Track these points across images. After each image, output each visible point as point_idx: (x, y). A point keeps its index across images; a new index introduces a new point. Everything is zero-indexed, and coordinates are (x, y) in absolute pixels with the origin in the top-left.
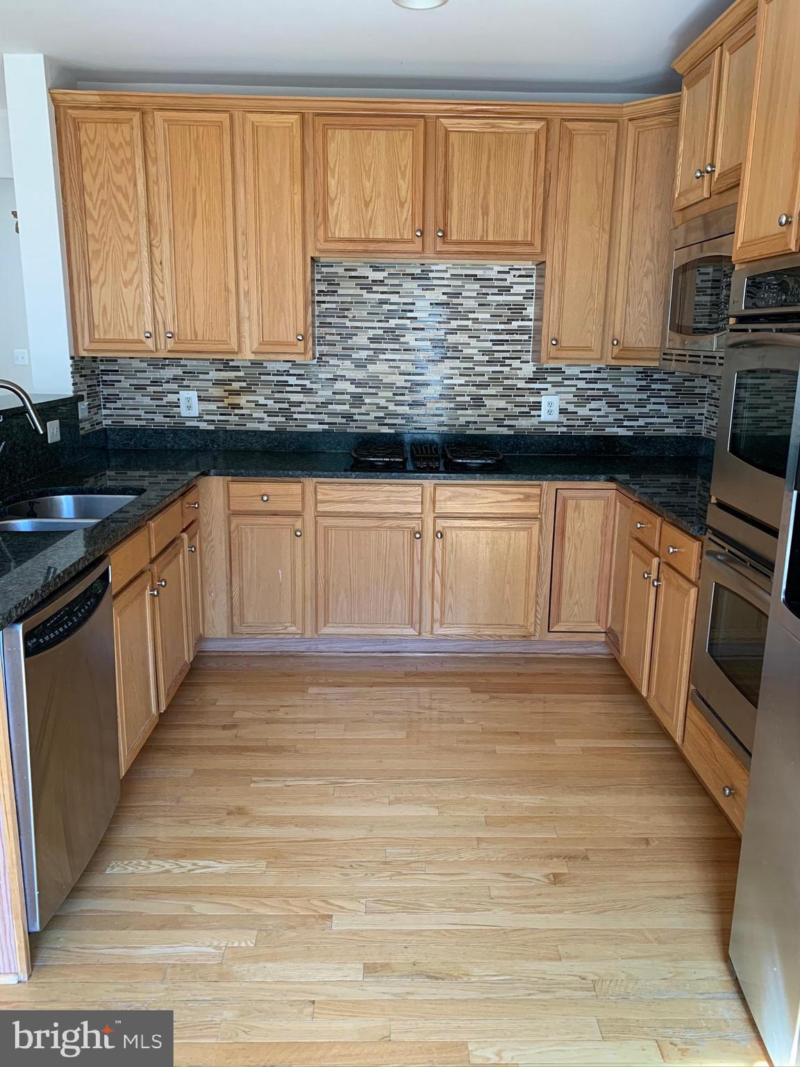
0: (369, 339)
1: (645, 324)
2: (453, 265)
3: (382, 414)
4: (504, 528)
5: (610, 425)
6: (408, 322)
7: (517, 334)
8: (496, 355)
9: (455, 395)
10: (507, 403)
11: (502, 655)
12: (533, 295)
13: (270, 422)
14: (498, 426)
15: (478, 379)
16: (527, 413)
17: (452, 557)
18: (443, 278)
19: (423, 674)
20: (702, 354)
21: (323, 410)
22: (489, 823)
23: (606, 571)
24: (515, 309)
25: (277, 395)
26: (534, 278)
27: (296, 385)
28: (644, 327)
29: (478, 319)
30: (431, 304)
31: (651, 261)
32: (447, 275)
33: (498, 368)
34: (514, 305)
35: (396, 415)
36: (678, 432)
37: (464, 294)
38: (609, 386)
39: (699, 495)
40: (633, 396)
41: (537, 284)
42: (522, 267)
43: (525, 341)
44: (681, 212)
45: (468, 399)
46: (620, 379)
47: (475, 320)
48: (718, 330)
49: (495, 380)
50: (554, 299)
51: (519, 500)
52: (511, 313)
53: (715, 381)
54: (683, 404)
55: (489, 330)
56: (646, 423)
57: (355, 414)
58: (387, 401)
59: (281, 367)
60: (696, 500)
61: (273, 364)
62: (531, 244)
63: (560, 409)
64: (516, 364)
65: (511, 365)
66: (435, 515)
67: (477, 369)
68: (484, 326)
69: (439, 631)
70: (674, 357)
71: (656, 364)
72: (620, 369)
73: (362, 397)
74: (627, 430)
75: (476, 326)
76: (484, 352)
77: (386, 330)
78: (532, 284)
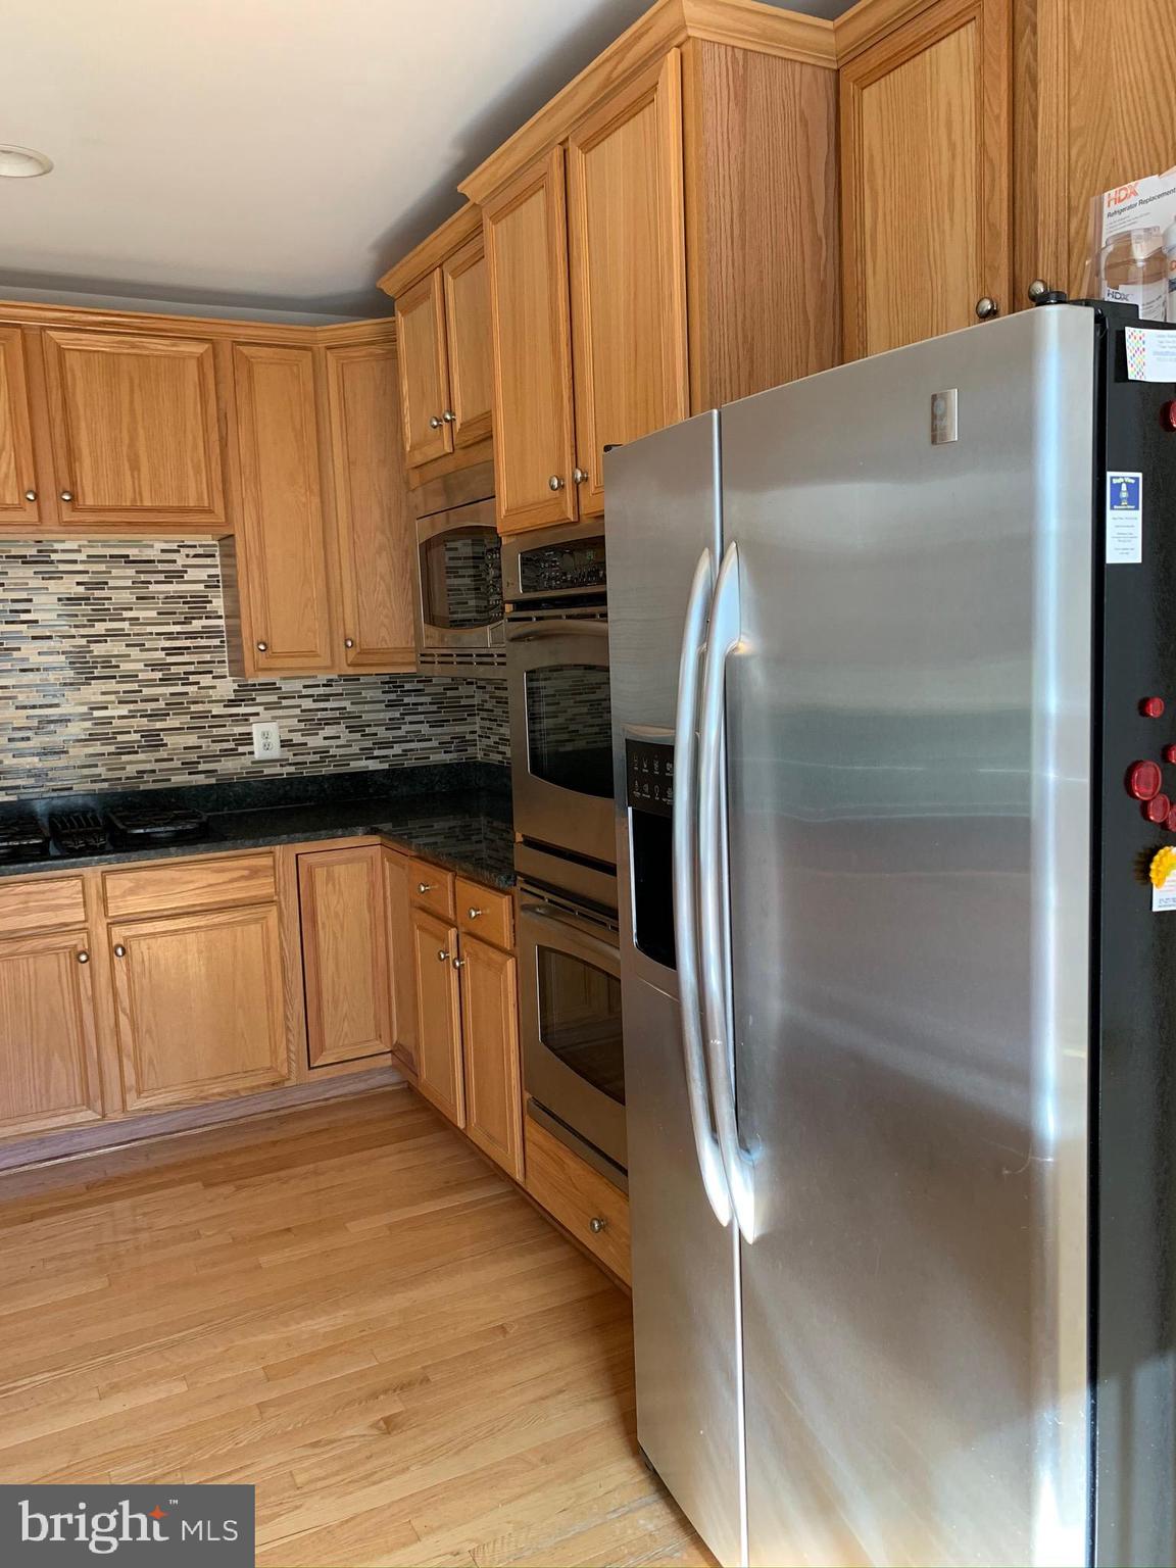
1: (386, 616)
2: (89, 541)
4: (224, 924)
5: (354, 757)
6: (23, 627)
7: (202, 638)
8: (174, 669)
9: (114, 733)
10: (199, 738)
11: (242, 1121)
12: (218, 581)
14: (190, 773)
15: (150, 706)
16: (232, 750)
17: (145, 981)
18: (75, 562)
19: (119, 1179)
20: (474, 652)
22: (271, 1375)
23: (382, 961)
24: (194, 602)
26: (218, 559)
28: (386, 621)
29: (138, 619)
30: (60, 600)
31: (383, 532)
32: (82, 557)
33: (180, 689)
34: (191, 597)
35: (17, 773)
36: (447, 758)
37: (112, 583)
38: (346, 704)
39: (486, 839)
40: (381, 716)
41: (223, 566)
42: (197, 543)
43: (215, 647)
44: (417, 471)
45: (137, 737)
46: (361, 693)
47: (134, 620)
48: (490, 621)
49: (176, 705)
50: (253, 587)
51: (243, 878)
52: (189, 608)
53: (485, 687)
54: (448, 721)
55: (157, 634)
56: (403, 751)
60: (483, 845)
62: (210, 511)
63: (281, 741)
64: (206, 680)
65: (198, 683)
66: (109, 921)
67: (147, 691)
68: (149, 629)
69: (136, 1104)
70: (437, 659)
71: (412, 669)
72: (359, 679)
74: (380, 762)
75: (137, 629)
76: (154, 666)
78: (216, 566)
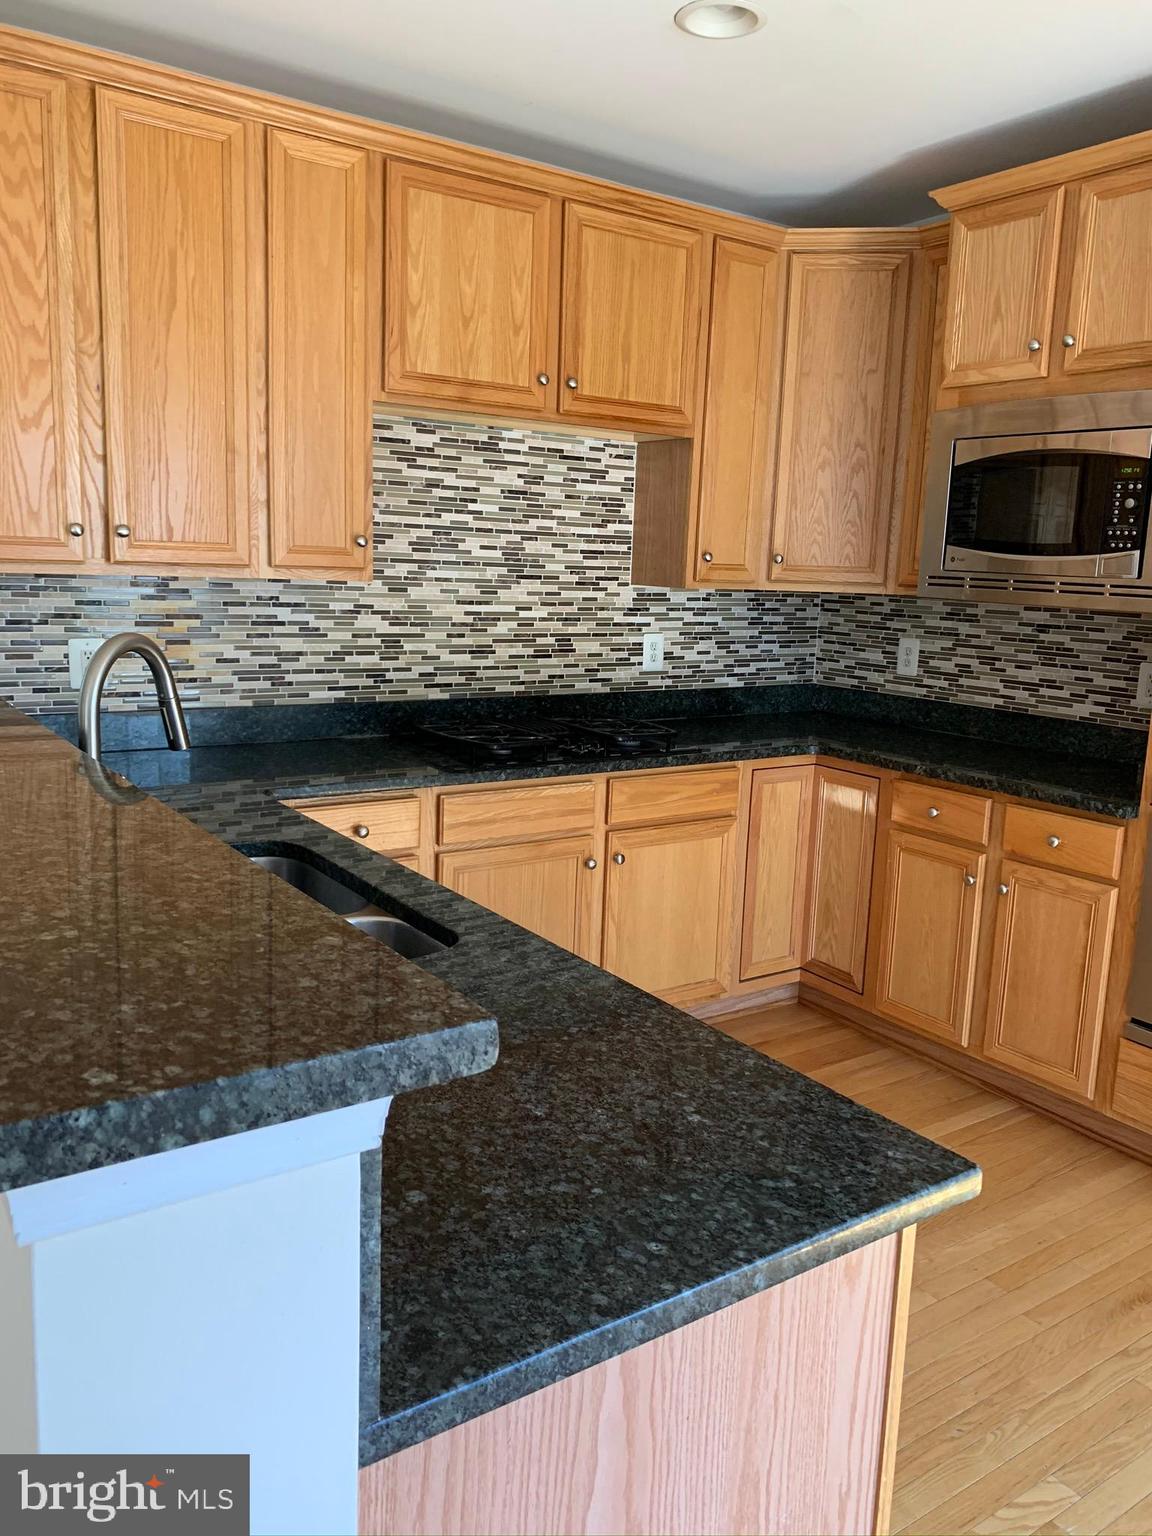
0: (410, 544)
1: (820, 534)
2: (533, 432)
3: (430, 669)
5: (719, 673)
6: (469, 518)
7: (614, 542)
8: (589, 574)
9: (534, 635)
10: (601, 645)
12: (633, 485)
13: (244, 691)
14: (591, 681)
15: (566, 610)
16: (625, 659)
18: (518, 452)
21: (336, 665)
22: (1003, 1286)
24: (612, 505)
25: (256, 642)
26: (635, 461)
27: (290, 623)
28: (819, 538)
29: (564, 518)
30: (503, 492)
31: (830, 448)
32: (524, 448)
33: (590, 594)
34: (610, 499)
35: (450, 669)
36: (789, 679)
37: (547, 478)
38: (718, 619)
40: (744, 633)
41: (638, 469)
42: (619, 443)
43: (623, 553)
46: (731, 609)
47: (561, 520)
48: (1105, 550)
49: (587, 610)
51: (710, 793)
52: (607, 511)
54: (795, 642)
55: (579, 535)
56: (758, 670)
57: (388, 670)
58: (438, 647)
59: (266, 591)
61: (250, 587)
62: (680, 413)
63: (665, 653)
64: (612, 586)
65: (606, 589)
66: (610, 827)
67: (565, 594)
68: (573, 530)
73: (399, 641)
74: (738, 680)
75: (563, 529)
76: (573, 569)
77: (438, 530)
78: (631, 469)
